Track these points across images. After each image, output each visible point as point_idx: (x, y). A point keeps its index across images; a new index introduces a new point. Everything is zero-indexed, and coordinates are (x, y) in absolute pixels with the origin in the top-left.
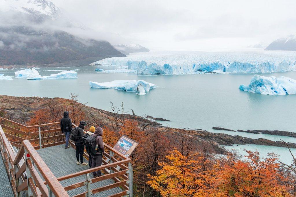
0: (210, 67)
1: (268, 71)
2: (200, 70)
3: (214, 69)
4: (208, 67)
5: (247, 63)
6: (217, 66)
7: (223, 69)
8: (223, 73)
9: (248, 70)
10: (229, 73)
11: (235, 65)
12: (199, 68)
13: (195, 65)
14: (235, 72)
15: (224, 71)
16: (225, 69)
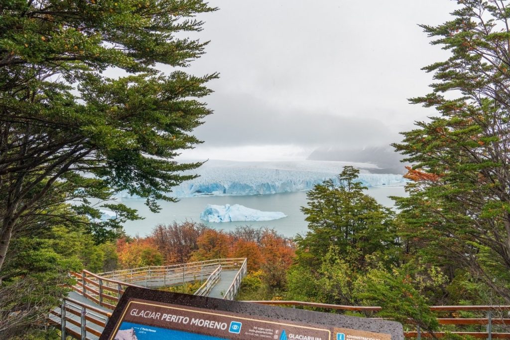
0: (210, 187)
1: (268, 193)
2: (199, 192)
3: (214, 190)
4: (208, 188)
5: (245, 184)
6: (216, 187)
7: (223, 189)
8: (222, 195)
9: (247, 192)
10: (229, 195)
11: (234, 186)
12: (197, 189)
13: (192, 186)
14: (234, 194)
15: (225, 192)
16: (225, 190)
